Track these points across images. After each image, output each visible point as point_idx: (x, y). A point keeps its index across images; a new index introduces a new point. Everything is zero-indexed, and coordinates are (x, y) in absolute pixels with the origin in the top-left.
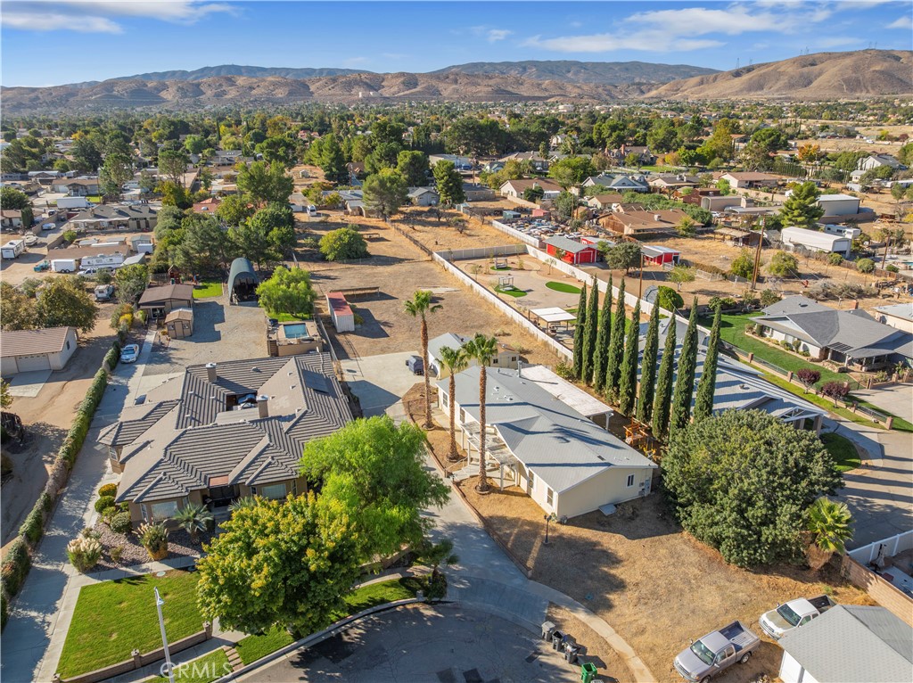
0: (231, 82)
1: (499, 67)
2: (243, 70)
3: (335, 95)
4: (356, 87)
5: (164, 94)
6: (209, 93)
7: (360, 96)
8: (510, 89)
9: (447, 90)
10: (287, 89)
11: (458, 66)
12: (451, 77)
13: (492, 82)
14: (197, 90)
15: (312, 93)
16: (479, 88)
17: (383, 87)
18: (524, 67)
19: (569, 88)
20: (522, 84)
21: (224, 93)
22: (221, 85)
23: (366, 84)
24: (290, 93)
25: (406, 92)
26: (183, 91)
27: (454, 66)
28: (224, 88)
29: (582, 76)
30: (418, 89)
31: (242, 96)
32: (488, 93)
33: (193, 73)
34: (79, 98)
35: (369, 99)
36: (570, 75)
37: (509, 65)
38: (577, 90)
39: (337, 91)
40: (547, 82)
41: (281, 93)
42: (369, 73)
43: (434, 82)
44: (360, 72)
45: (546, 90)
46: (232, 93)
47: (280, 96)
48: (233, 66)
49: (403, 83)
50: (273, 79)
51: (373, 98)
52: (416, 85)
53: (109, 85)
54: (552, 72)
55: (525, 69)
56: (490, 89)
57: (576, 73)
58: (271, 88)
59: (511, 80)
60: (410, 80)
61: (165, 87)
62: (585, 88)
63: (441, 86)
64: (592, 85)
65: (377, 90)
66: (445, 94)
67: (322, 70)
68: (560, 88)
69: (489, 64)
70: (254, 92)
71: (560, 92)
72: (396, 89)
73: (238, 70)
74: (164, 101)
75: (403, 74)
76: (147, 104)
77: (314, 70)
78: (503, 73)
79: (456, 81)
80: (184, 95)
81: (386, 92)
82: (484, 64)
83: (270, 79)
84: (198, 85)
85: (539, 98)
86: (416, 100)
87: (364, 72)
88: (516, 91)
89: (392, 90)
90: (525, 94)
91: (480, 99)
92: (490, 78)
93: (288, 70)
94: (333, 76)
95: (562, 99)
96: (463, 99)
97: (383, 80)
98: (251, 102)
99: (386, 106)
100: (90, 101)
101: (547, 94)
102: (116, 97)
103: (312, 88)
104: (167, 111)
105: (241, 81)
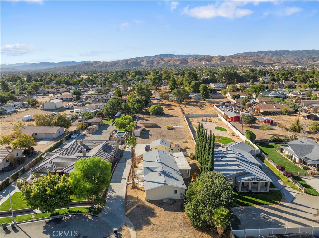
0: (163, 59)
1: (256, 53)
2: (168, 56)
3: (195, 63)
4: (203, 61)
5: (142, 63)
6: (156, 63)
7: (204, 63)
8: (259, 61)
9: (235, 61)
10: (180, 61)
11: (241, 53)
12: (237, 57)
13: (252, 58)
14: (152, 62)
15: (188, 63)
16: (247, 60)
17: (212, 60)
18: (266, 53)
19: (283, 60)
20: (264, 59)
21: (160, 63)
22: (160, 60)
23: (206, 59)
24: (181, 63)
25: (220, 62)
26: (148, 62)
27: (240, 53)
28: (160, 61)
29: (290, 56)
30: (225, 61)
31: (165, 64)
32: (250, 62)
33: (153, 56)
34: (118, 64)
35: (206, 64)
36: (285, 55)
37: (261, 52)
38: (286, 61)
39: (196, 62)
40: (274, 58)
41: (178, 63)
42: (208, 56)
43: (230, 59)
44: (205, 56)
45: (273, 61)
46: (163, 63)
47: (177, 64)
48: (165, 54)
49: (219, 59)
50: (176, 58)
51: (208, 64)
52: (224, 60)
53: (127, 61)
54: (277, 54)
55: (266, 54)
56: (251, 61)
57: (287, 55)
58: (175, 61)
59: (260, 57)
60: (222, 58)
61: (143, 61)
62: (289, 60)
63: (233, 60)
64: (292, 59)
65: (210, 62)
66: (234, 62)
67: (193, 55)
68: (279, 60)
69: (253, 52)
70: (169, 62)
71: (279, 62)
72: (217, 61)
73: (166, 55)
74: (142, 65)
75: (220, 56)
76: (137, 66)
77: (191, 55)
78: (258, 55)
79: (239, 58)
80: (148, 63)
81: (213, 62)
82: (251, 52)
83: (175, 58)
84: (153, 60)
85: (270, 64)
86: (223, 64)
87: (206, 56)
88: (261, 61)
89: (215, 61)
90: (264, 63)
91: (247, 64)
92: (252, 57)
93: (182, 56)
94: (196, 57)
95: (279, 64)
96: (240, 64)
97: (213, 58)
98: (168, 66)
99: (212, 67)
100: (121, 65)
101: (273, 62)
102: (129, 64)
103: (188, 61)
104: (142, 68)
105: (166, 59)
